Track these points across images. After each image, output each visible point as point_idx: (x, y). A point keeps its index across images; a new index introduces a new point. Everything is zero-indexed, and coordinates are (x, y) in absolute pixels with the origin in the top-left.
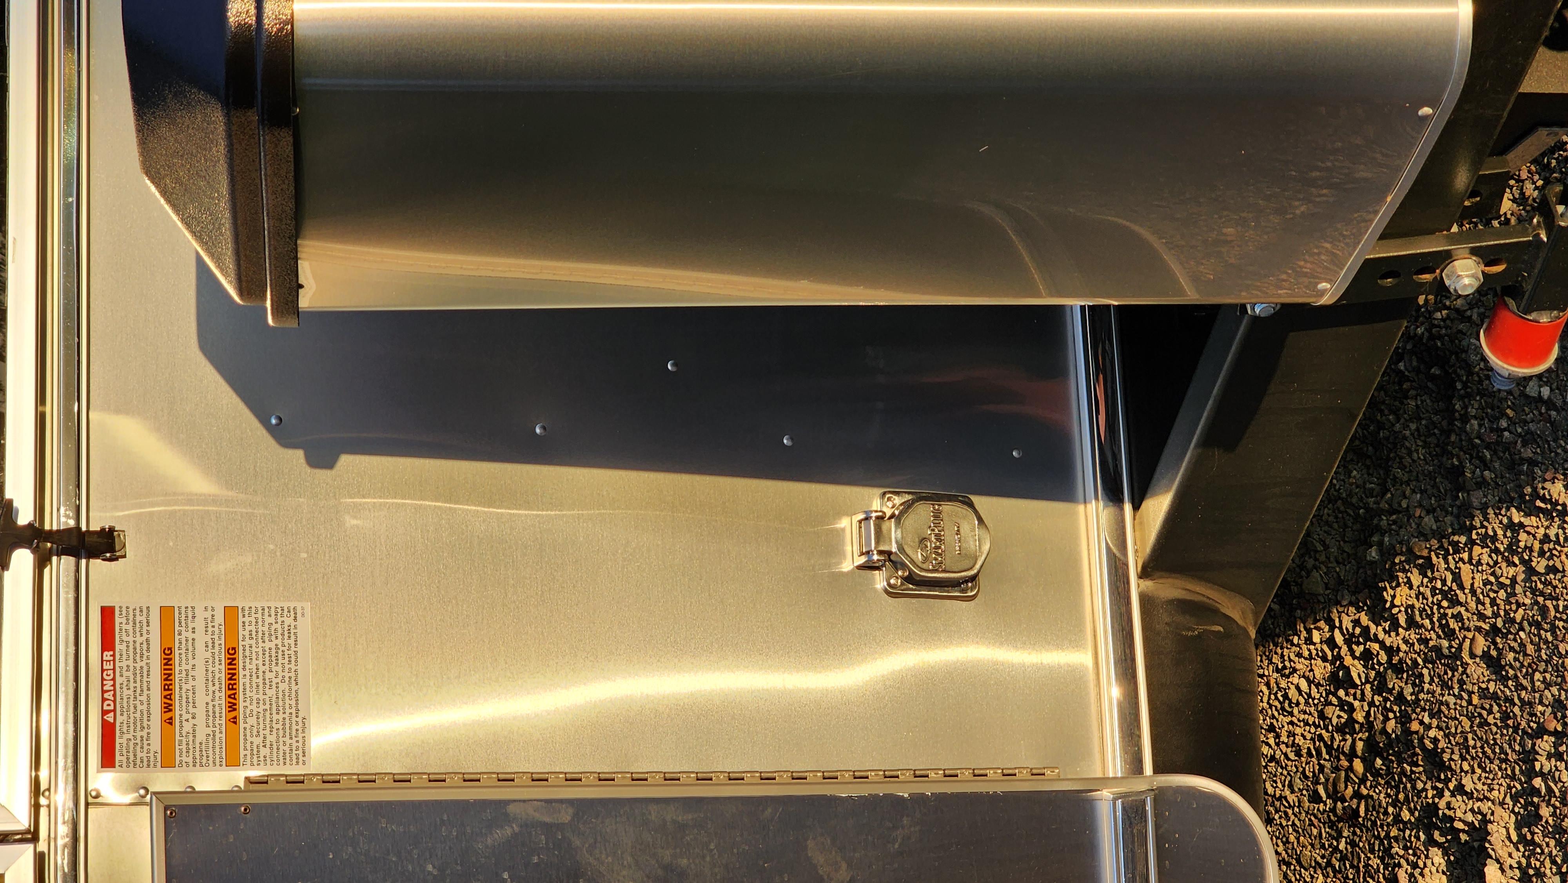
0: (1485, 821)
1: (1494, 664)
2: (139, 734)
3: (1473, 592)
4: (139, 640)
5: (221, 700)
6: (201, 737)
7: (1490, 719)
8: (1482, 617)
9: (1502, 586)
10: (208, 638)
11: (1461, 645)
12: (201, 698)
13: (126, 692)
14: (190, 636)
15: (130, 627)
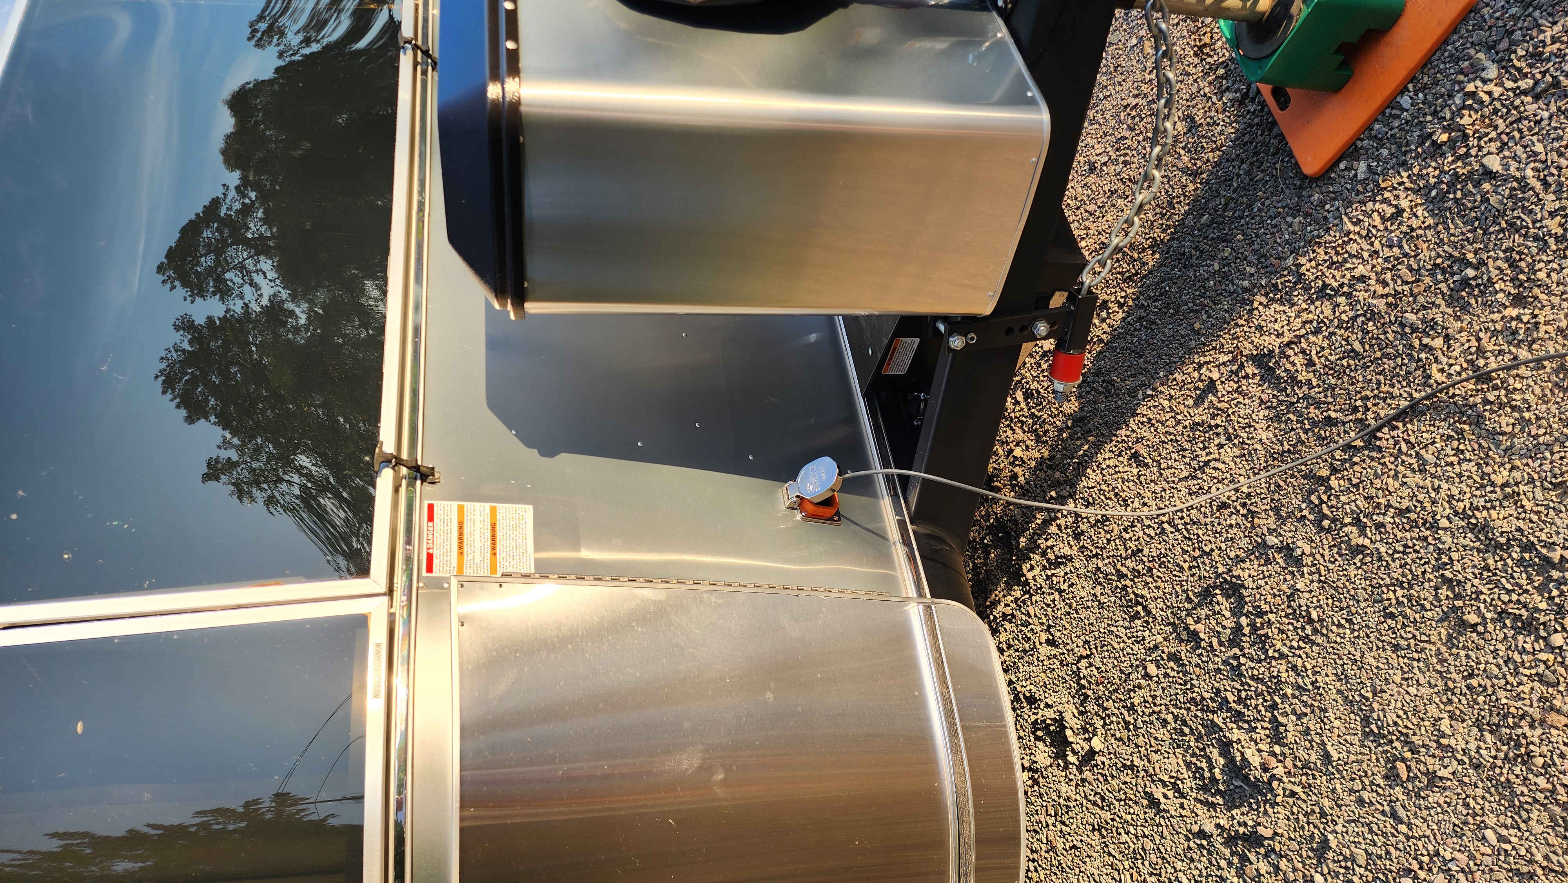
0: (1061, 713)
1: (1051, 643)
2: (445, 559)
3: (1036, 616)
4: (446, 518)
5: (488, 544)
6: (477, 561)
7: (1055, 666)
8: (1042, 624)
9: (1048, 605)
10: (482, 519)
11: (1034, 643)
12: (478, 544)
13: (439, 540)
14: (472, 517)
15: (442, 512)
